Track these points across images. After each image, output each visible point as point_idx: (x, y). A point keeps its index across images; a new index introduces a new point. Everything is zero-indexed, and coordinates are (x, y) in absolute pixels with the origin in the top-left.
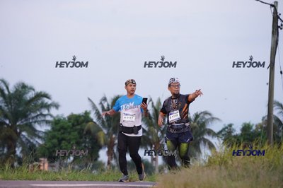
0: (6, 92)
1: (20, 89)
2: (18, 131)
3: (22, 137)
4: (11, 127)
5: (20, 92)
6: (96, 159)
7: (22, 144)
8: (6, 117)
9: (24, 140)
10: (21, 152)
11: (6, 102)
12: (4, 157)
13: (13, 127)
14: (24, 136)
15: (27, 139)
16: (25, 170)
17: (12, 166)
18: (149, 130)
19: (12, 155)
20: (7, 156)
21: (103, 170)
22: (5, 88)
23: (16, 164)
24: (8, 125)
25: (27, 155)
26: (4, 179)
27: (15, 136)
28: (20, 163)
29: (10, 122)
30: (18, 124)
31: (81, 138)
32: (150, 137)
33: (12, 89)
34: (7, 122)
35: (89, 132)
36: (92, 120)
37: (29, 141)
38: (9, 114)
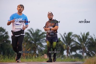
0: (33, 32)
1: (37, 31)
2: (37, 45)
3: (38, 47)
4: (34, 44)
5: (37, 32)
6: (63, 54)
7: (38, 50)
8: (33, 41)
9: (39, 48)
10: (38, 52)
11: (33, 36)
12: (32, 54)
13: (35, 44)
14: (39, 47)
15: (40, 48)
16: (40, 58)
17: (35, 57)
18: (81, 44)
19: (35, 53)
20: (34, 54)
21: (65, 58)
22: (32, 31)
23: (36, 56)
24: (33, 43)
25: (40, 53)
26: (33, 61)
27: (36, 47)
28: (38, 56)
29: (34, 42)
30: (37, 43)
31: (58, 47)
32: (81, 46)
33: (35, 31)
34: (33, 42)
35: (60, 45)
36: (61, 41)
37: (40, 49)
38: (34, 40)
